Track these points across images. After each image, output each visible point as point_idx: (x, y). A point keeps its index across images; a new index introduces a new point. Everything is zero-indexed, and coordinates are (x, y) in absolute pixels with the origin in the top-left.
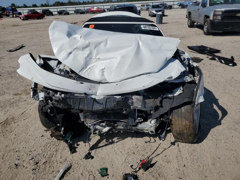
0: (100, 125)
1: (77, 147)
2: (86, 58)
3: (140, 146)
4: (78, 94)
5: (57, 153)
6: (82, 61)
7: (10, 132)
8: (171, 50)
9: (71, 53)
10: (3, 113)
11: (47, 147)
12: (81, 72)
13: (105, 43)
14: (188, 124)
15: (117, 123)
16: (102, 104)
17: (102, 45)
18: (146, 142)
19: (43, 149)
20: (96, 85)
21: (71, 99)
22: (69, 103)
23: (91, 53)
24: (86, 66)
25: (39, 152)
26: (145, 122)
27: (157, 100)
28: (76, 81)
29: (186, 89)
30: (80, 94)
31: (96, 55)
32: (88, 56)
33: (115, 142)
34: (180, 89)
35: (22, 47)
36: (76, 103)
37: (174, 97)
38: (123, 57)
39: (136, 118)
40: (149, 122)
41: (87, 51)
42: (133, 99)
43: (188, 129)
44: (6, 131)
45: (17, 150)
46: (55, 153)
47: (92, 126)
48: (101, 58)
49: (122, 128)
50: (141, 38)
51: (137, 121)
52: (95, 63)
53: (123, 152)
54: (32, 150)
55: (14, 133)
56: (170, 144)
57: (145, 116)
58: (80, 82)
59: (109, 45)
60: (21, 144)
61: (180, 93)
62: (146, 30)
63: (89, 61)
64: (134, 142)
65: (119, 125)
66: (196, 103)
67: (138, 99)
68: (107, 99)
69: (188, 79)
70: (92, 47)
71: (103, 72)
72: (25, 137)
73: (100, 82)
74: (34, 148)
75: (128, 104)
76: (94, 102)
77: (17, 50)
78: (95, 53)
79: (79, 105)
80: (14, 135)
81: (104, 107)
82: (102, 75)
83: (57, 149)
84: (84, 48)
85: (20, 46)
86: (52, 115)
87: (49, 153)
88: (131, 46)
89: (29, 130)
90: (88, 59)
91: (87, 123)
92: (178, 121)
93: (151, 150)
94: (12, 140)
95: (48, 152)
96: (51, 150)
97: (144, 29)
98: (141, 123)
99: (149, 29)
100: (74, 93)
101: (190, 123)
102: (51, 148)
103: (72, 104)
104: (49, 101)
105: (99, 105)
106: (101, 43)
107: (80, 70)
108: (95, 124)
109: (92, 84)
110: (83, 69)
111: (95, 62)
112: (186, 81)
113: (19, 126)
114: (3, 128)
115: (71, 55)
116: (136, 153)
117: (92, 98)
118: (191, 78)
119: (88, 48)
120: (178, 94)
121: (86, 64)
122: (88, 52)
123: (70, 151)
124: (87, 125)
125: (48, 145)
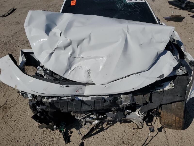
0: (90, 118)
1: (71, 135)
2: (69, 58)
3: (129, 133)
4: (65, 97)
5: (53, 143)
6: (65, 63)
7: (10, 117)
8: (163, 42)
9: (52, 53)
10: (3, 93)
11: (44, 136)
12: (65, 75)
13: (88, 39)
14: (178, 119)
15: (106, 114)
16: (91, 105)
17: (85, 42)
18: (134, 129)
19: (41, 138)
20: (83, 87)
21: (59, 104)
22: (57, 107)
23: (74, 52)
24: (70, 67)
25: (37, 142)
26: (133, 112)
27: (147, 95)
28: (61, 85)
29: (177, 84)
30: (67, 96)
31: (80, 54)
32: (71, 56)
33: (105, 129)
34: (171, 84)
35: (14, 10)
36: (64, 106)
37: (164, 91)
38: (110, 56)
39: (125, 110)
40: (138, 113)
41: (69, 51)
42: (121, 98)
43: (177, 123)
44: (7, 117)
45: (18, 139)
46: (51, 143)
47: (83, 119)
48: (85, 57)
49: (111, 119)
50: (129, 30)
51: (126, 113)
52: (79, 63)
53: (113, 141)
54: (31, 139)
55: (13, 119)
56: (157, 131)
57: (133, 106)
58: (65, 86)
59: (93, 42)
60: (21, 132)
61: (171, 88)
62: (131, 3)
63: (73, 61)
64: (123, 129)
65: (108, 116)
66: (187, 100)
67: (126, 98)
68: (94, 101)
69: (180, 72)
70: (74, 45)
71: (89, 74)
72: (24, 123)
73: (86, 84)
74: (32, 137)
75: (117, 103)
76: (82, 103)
77: (9, 14)
78: (78, 51)
79: (68, 107)
80: (14, 121)
81: (93, 108)
82: (88, 77)
83: (53, 138)
84: (65, 47)
85: (11, 9)
86: (43, 117)
87: (46, 143)
88: (117, 42)
89: (26, 114)
90: (71, 59)
91: (77, 117)
92: (167, 115)
93: (139, 138)
94: (13, 128)
95: (45, 141)
96: (48, 140)
97: (129, 2)
98: (129, 113)
99: (134, 2)
100: (61, 97)
101: (179, 119)
102: (47, 137)
103: (60, 107)
104: (37, 107)
105: (87, 106)
106: (83, 40)
107: (64, 72)
108: (85, 117)
109: (79, 86)
110: (67, 71)
111: (79, 61)
112: (178, 75)
113: (17, 110)
114: (4, 112)
115: (53, 55)
116: (125, 142)
117: (80, 100)
118: (184, 71)
119: (70, 47)
120: (169, 89)
121: (70, 65)
122: (71, 51)
123: (64, 141)
124: (77, 118)
125: (45, 133)
